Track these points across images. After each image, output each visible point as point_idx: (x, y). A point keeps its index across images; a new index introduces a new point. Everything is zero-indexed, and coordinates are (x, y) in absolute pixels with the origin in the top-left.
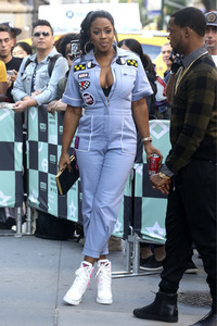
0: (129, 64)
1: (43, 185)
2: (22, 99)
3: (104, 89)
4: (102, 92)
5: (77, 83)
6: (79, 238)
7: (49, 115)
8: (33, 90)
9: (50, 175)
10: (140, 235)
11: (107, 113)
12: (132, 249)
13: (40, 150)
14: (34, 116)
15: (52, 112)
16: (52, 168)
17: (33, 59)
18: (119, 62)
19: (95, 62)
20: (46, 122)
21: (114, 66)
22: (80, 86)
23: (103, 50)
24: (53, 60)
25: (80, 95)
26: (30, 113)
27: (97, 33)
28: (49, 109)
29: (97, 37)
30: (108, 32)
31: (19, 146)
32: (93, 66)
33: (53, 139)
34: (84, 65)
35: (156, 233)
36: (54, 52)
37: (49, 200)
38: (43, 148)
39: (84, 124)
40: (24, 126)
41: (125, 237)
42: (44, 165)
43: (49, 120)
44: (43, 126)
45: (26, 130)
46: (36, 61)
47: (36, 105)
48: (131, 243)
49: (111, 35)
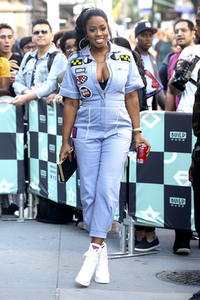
0: (123, 59)
1: (43, 172)
2: (23, 93)
3: (100, 83)
4: (99, 86)
5: (74, 78)
6: (77, 222)
7: (49, 107)
8: (33, 84)
9: (50, 164)
10: (135, 218)
11: (103, 105)
12: (127, 231)
13: (40, 140)
14: (34, 108)
15: (51, 104)
16: (52, 157)
17: (34, 56)
18: (113, 57)
19: (91, 57)
20: (45, 114)
21: (109, 61)
22: (78, 80)
23: (98, 46)
24: (52, 56)
25: (78, 88)
26: (31, 106)
27: (92, 31)
28: (48, 102)
29: (93, 34)
30: (103, 29)
31: (20, 137)
32: (89, 61)
33: (52, 129)
34: (81, 61)
35: (150, 216)
36: (53, 49)
37: (49, 186)
38: (43, 138)
39: (81, 115)
40: (25, 118)
41: (121, 221)
42: (43, 155)
43: (49, 112)
44: (43, 117)
45: (27, 122)
46: (36, 57)
47: (36, 99)
48: (127, 226)
49: (106, 32)
